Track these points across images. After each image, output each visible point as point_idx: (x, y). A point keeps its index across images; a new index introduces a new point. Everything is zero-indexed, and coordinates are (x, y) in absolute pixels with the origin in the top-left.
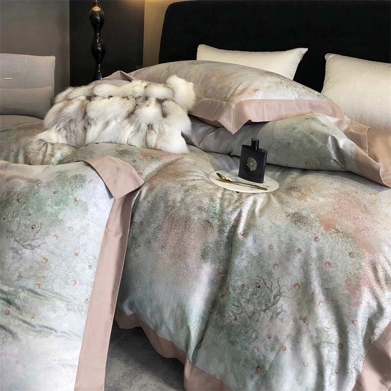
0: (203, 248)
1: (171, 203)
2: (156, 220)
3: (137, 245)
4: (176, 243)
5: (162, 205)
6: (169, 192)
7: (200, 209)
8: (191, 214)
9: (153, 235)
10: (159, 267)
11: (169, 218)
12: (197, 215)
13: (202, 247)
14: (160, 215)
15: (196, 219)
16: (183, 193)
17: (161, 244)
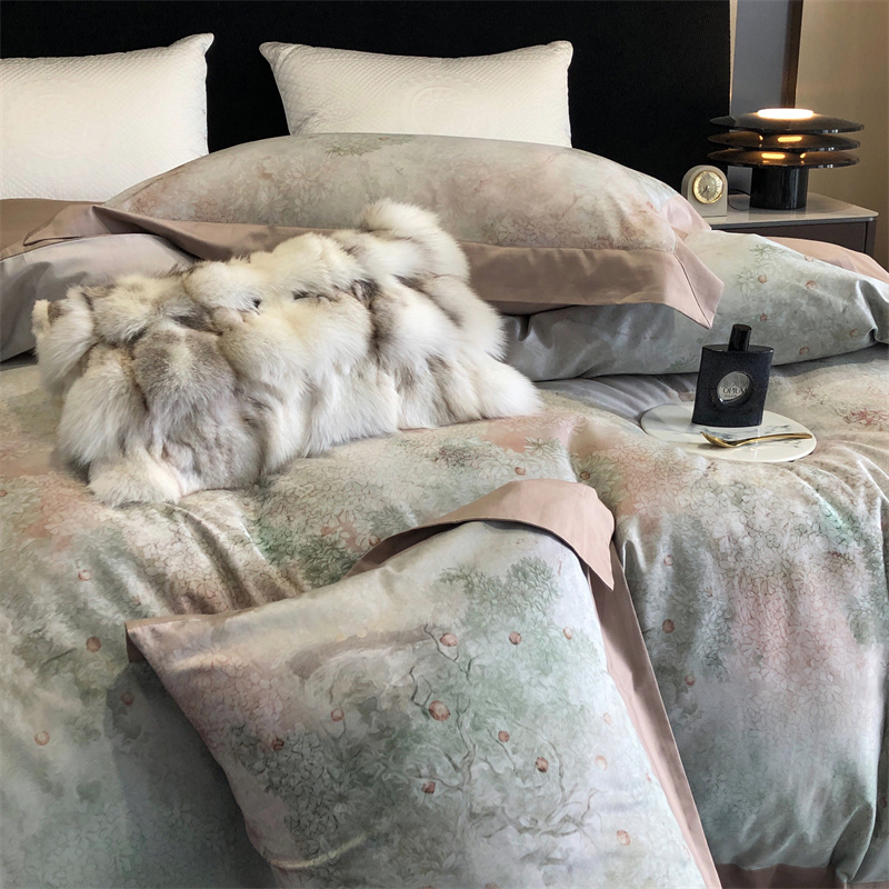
0: (852, 617)
1: (725, 545)
2: (710, 599)
3: (684, 684)
4: (784, 635)
5: (707, 558)
6: (703, 520)
7: (802, 531)
8: (789, 552)
9: (719, 641)
10: (765, 710)
11: (740, 582)
12: (804, 550)
13: (848, 618)
14: (713, 584)
15: (805, 558)
16: (735, 509)
17: (750, 652)
